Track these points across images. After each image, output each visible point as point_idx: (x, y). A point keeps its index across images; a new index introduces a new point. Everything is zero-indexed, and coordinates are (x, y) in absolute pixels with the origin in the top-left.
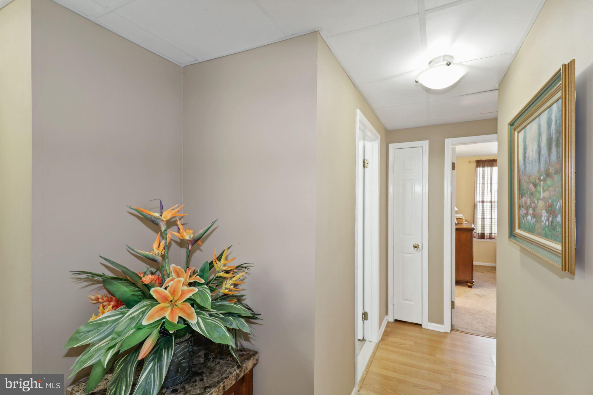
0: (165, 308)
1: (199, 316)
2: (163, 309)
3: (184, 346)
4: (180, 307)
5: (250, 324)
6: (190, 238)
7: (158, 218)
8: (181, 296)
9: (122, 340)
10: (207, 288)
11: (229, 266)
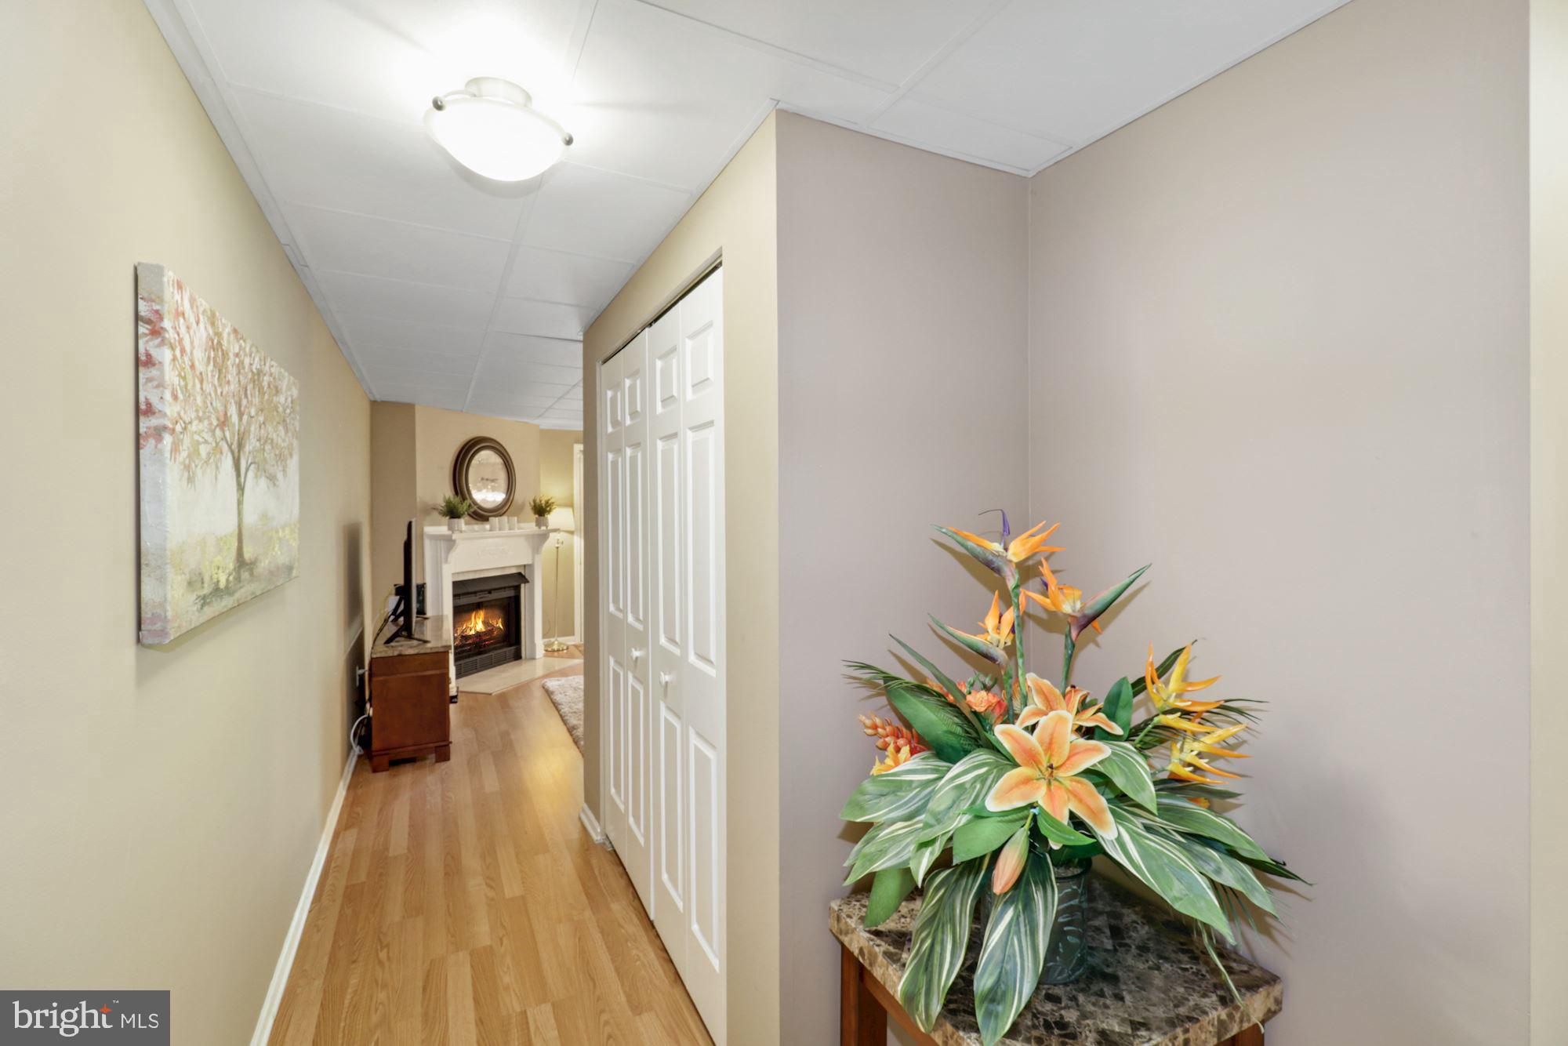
0: (1033, 780)
1: (1120, 824)
2: (1027, 781)
3: (1070, 890)
4: (1070, 788)
5: (1272, 890)
6: (1074, 611)
7: (999, 556)
8: (1069, 758)
9: (945, 833)
10: (1134, 752)
11: (1195, 700)
